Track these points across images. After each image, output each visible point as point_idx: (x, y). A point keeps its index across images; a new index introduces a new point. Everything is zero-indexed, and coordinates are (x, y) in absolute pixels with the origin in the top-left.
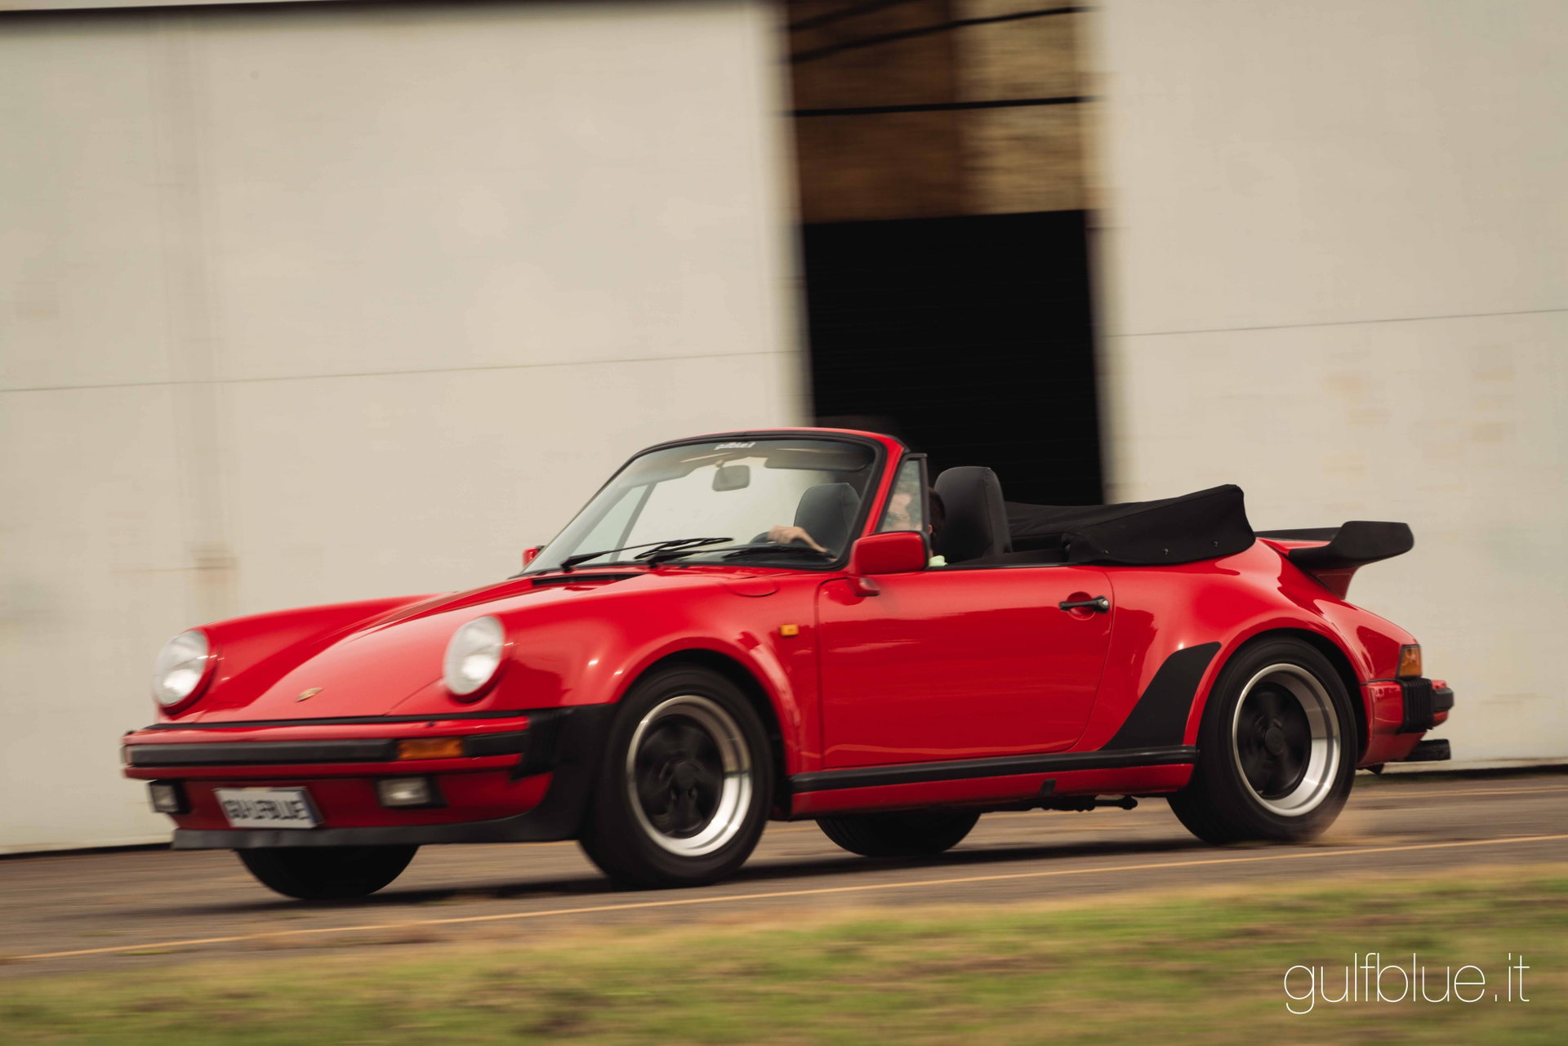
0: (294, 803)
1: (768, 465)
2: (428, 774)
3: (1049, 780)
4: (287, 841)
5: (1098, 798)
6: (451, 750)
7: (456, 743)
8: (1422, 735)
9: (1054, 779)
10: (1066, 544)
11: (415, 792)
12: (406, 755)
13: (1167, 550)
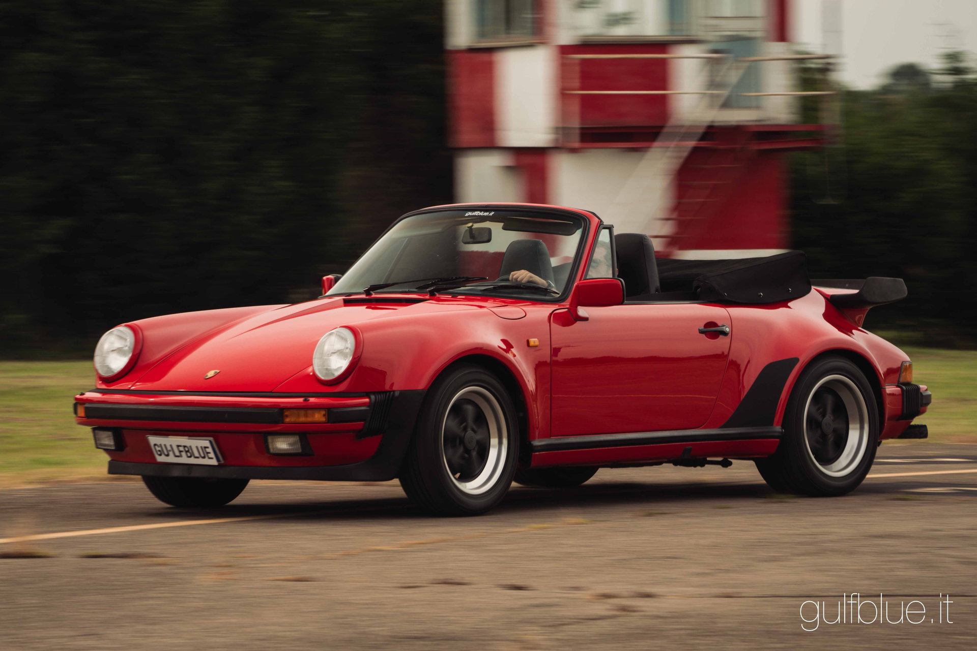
0: (205, 448)
1: (504, 228)
2: (303, 432)
3: (687, 447)
4: (196, 474)
5: (708, 459)
6: (319, 417)
7: (323, 412)
8: (911, 422)
9: (690, 447)
10: (697, 288)
11: (290, 444)
12: (287, 420)
13: (761, 294)
